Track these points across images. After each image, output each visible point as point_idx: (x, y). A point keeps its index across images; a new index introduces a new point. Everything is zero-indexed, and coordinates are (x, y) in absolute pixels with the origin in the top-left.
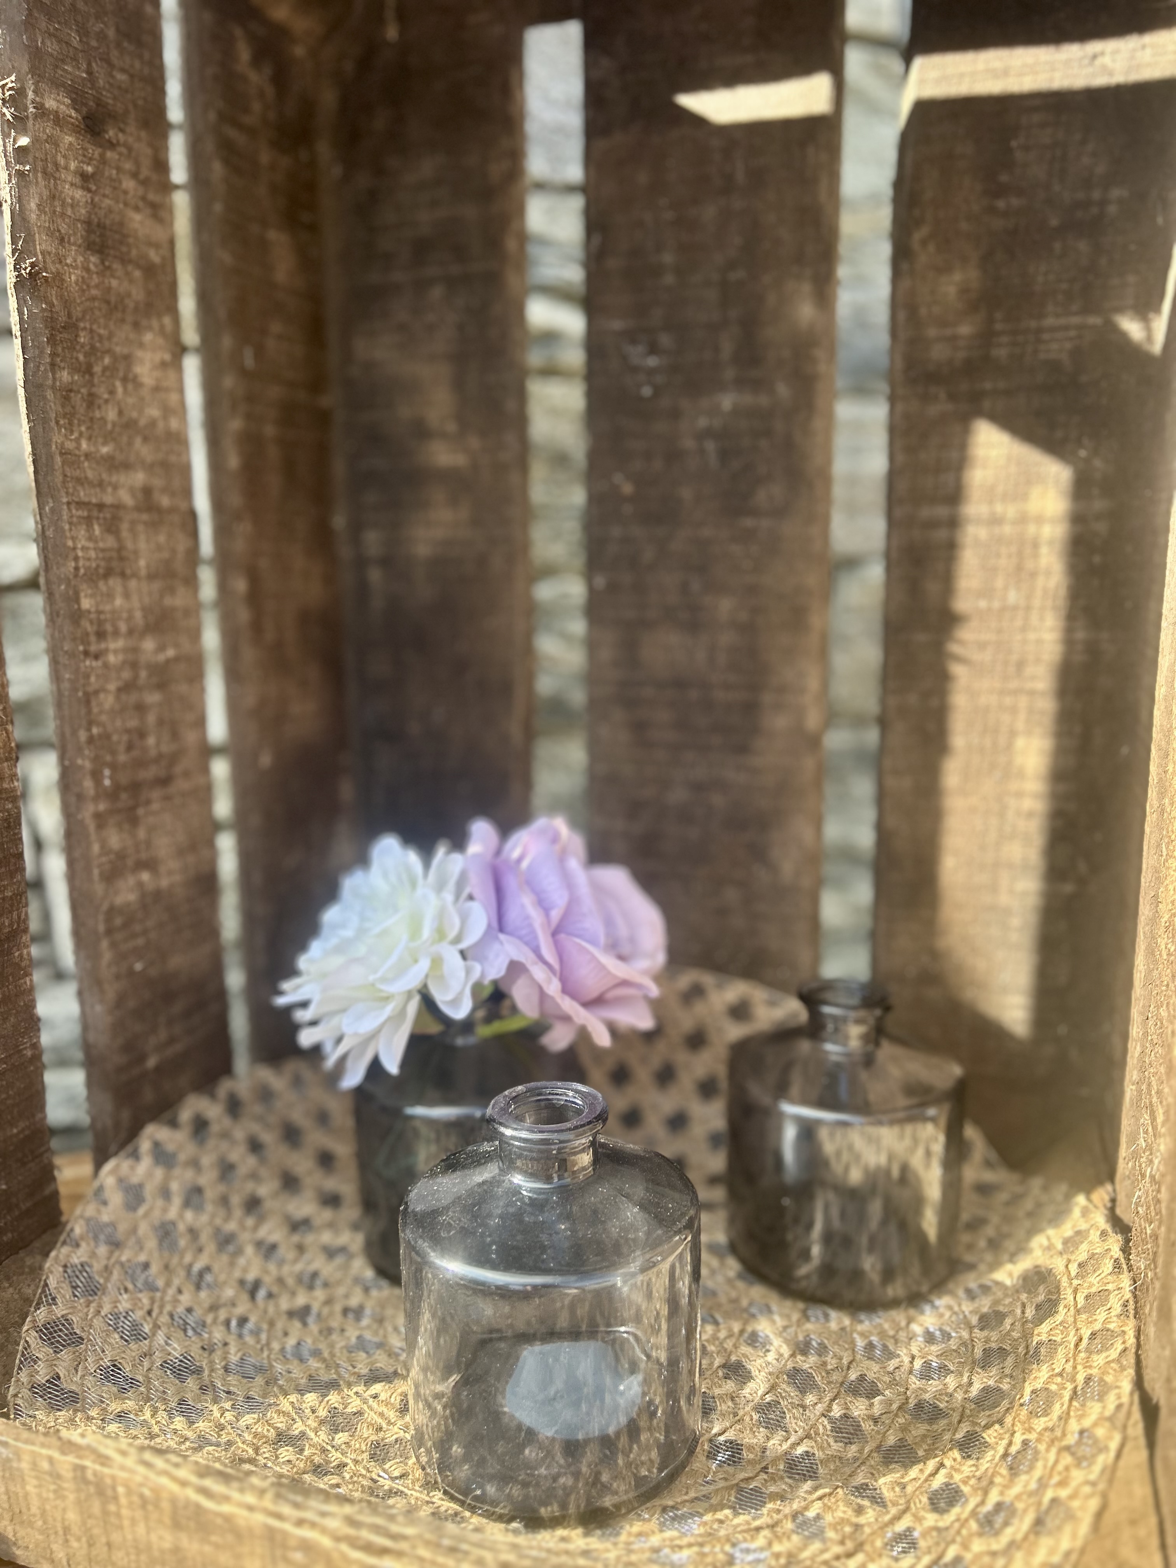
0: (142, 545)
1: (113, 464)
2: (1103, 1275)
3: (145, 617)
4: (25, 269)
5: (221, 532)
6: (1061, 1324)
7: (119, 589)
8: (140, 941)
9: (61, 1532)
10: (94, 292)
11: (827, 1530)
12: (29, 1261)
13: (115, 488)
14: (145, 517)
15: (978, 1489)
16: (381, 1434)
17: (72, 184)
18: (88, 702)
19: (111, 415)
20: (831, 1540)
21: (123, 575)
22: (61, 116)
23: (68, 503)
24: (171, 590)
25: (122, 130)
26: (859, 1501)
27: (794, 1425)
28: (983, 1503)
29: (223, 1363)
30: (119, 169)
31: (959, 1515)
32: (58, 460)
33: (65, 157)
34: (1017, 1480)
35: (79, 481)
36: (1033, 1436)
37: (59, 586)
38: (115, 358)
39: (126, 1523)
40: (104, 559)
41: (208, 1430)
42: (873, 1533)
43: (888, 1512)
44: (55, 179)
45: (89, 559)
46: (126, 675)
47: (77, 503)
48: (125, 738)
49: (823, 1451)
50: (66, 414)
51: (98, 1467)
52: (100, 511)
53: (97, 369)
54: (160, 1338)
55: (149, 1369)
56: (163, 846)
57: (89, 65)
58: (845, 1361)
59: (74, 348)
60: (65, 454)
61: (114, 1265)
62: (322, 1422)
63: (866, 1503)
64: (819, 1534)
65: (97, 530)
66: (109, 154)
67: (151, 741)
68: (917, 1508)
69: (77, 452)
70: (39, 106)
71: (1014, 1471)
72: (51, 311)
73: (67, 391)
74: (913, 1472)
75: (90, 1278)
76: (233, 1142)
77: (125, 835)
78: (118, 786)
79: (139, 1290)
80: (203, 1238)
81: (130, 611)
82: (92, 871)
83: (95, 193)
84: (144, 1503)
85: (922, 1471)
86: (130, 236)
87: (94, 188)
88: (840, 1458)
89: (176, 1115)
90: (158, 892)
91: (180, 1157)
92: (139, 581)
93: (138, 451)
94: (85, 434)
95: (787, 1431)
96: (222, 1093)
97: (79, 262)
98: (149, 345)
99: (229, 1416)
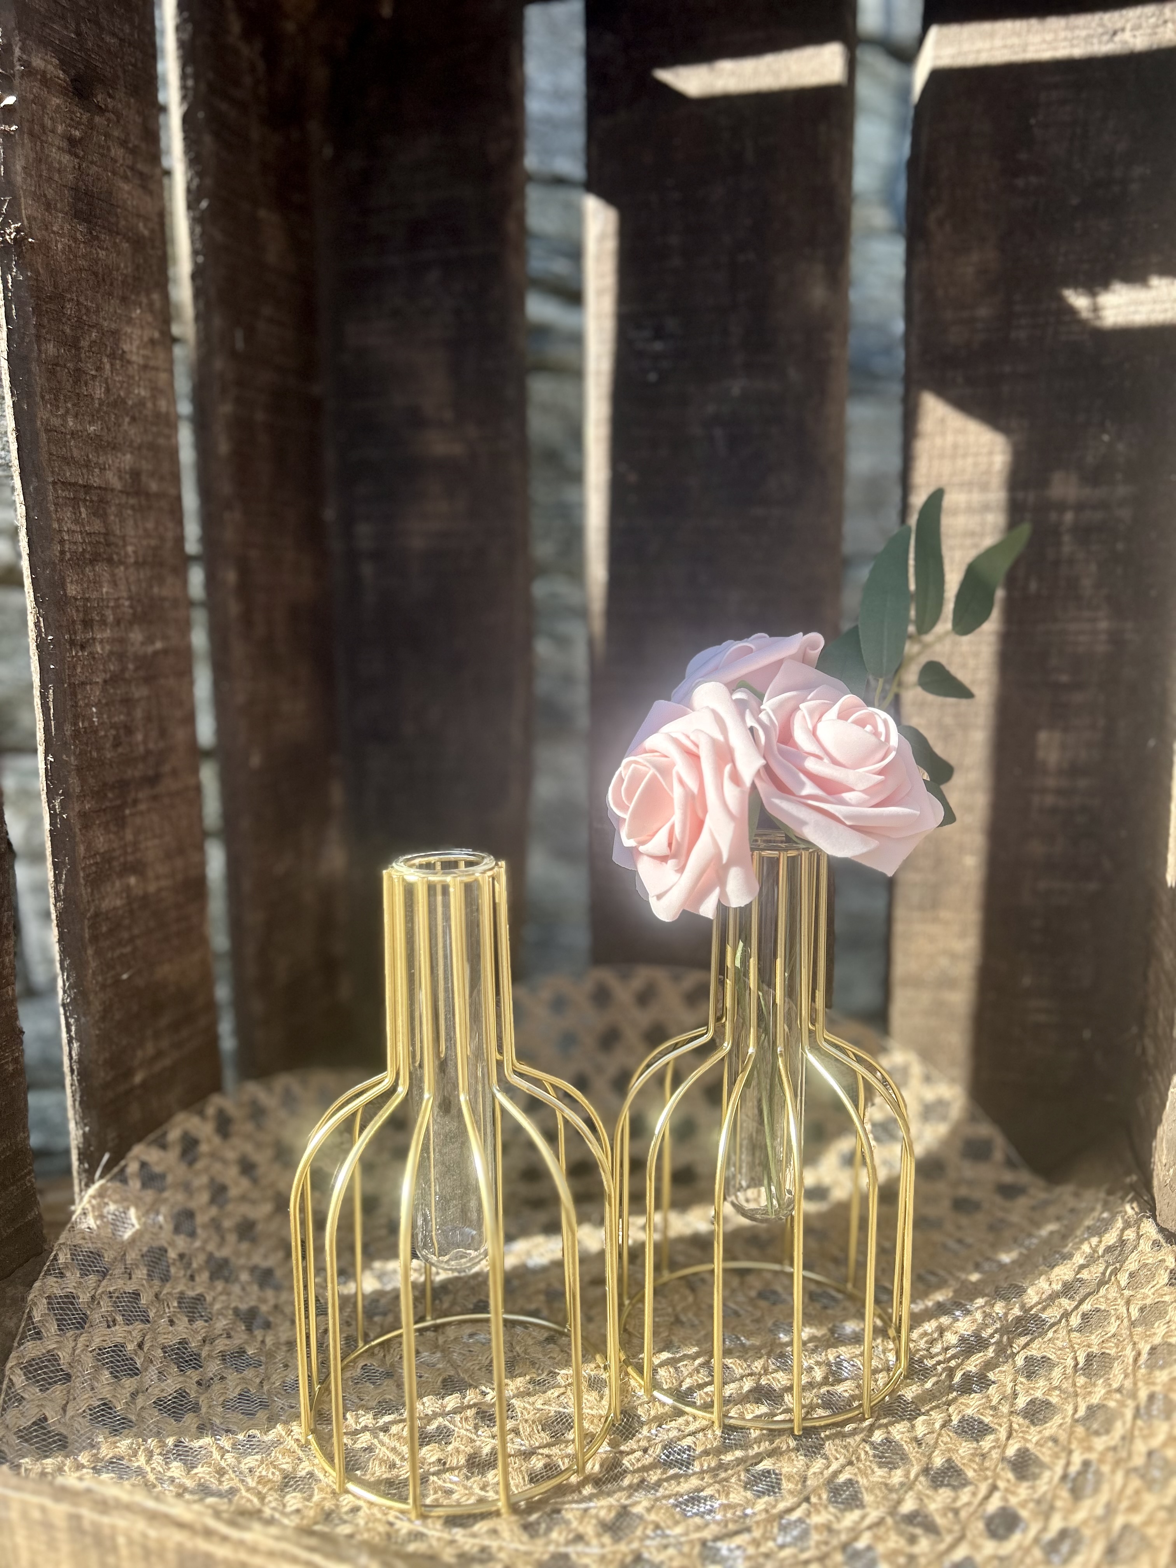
0: (130, 531)
1: (99, 444)
2: (1158, 1286)
3: (131, 607)
4: (10, 235)
6: (1114, 1336)
7: (107, 576)
8: (128, 949)
10: (81, 262)
12: (10, 1292)
13: (103, 469)
14: (132, 501)
15: (1039, 1513)
16: (395, 1472)
17: (59, 148)
18: (74, 694)
19: (99, 392)
21: (110, 561)
22: (49, 76)
23: (54, 483)
24: (160, 579)
25: (110, 96)
26: (911, 1529)
27: (834, 1452)
28: (1044, 1529)
29: (222, 1399)
30: (107, 135)
31: (1020, 1542)
32: (43, 437)
33: (52, 119)
34: (1081, 1504)
35: (67, 460)
36: (1093, 1456)
37: (44, 570)
38: (102, 333)
40: (90, 543)
41: (207, 1477)
43: (943, 1540)
44: (42, 142)
45: (75, 543)
46: (113, 666)
47: (63, 483)
48: (113, 732)
49: (867, 1477)
50: (52, 389)
51: (95, 1516)
52: (86, 493)
53: (84, 344)
54: (153, 1373)
55: (142, 1408)
56: (151, 848)
57: (78, 25)
59: (61, 320)
60: (50, 431)
61: (101, 1295)
63: (918, 1531)
65: (84, 512)
66: (97, 119)
67: (139, 737)
68: (974, 1536)
69: (63, 430)
70: (27, 64)
71: (1077, 1494)
72: (37, 280)
73: (53, 365)
74: (965, 1496)
75: (76, 1309)
76: (225, 1162)
77: (112, 836)
78: (105, 784)
79: (128, 1322)
80: (195, 1265)
81: (118, 599)
82: (78, 874)
83: (82, 159)
84: (147, 1553)
85: (974, 1494)
86: (118, 206)
87: (82, 153)
88: (886, 1485)
89: (165, 1134)
90: (145, 897)
91: (170, 1179)
92: (126, 568)
93: (126, 431)
94: (72, 412)
95: (827, 1458)
96: (211, 1111)
97: (66, 231)
98: (138, 321)
99: (230, 1458)
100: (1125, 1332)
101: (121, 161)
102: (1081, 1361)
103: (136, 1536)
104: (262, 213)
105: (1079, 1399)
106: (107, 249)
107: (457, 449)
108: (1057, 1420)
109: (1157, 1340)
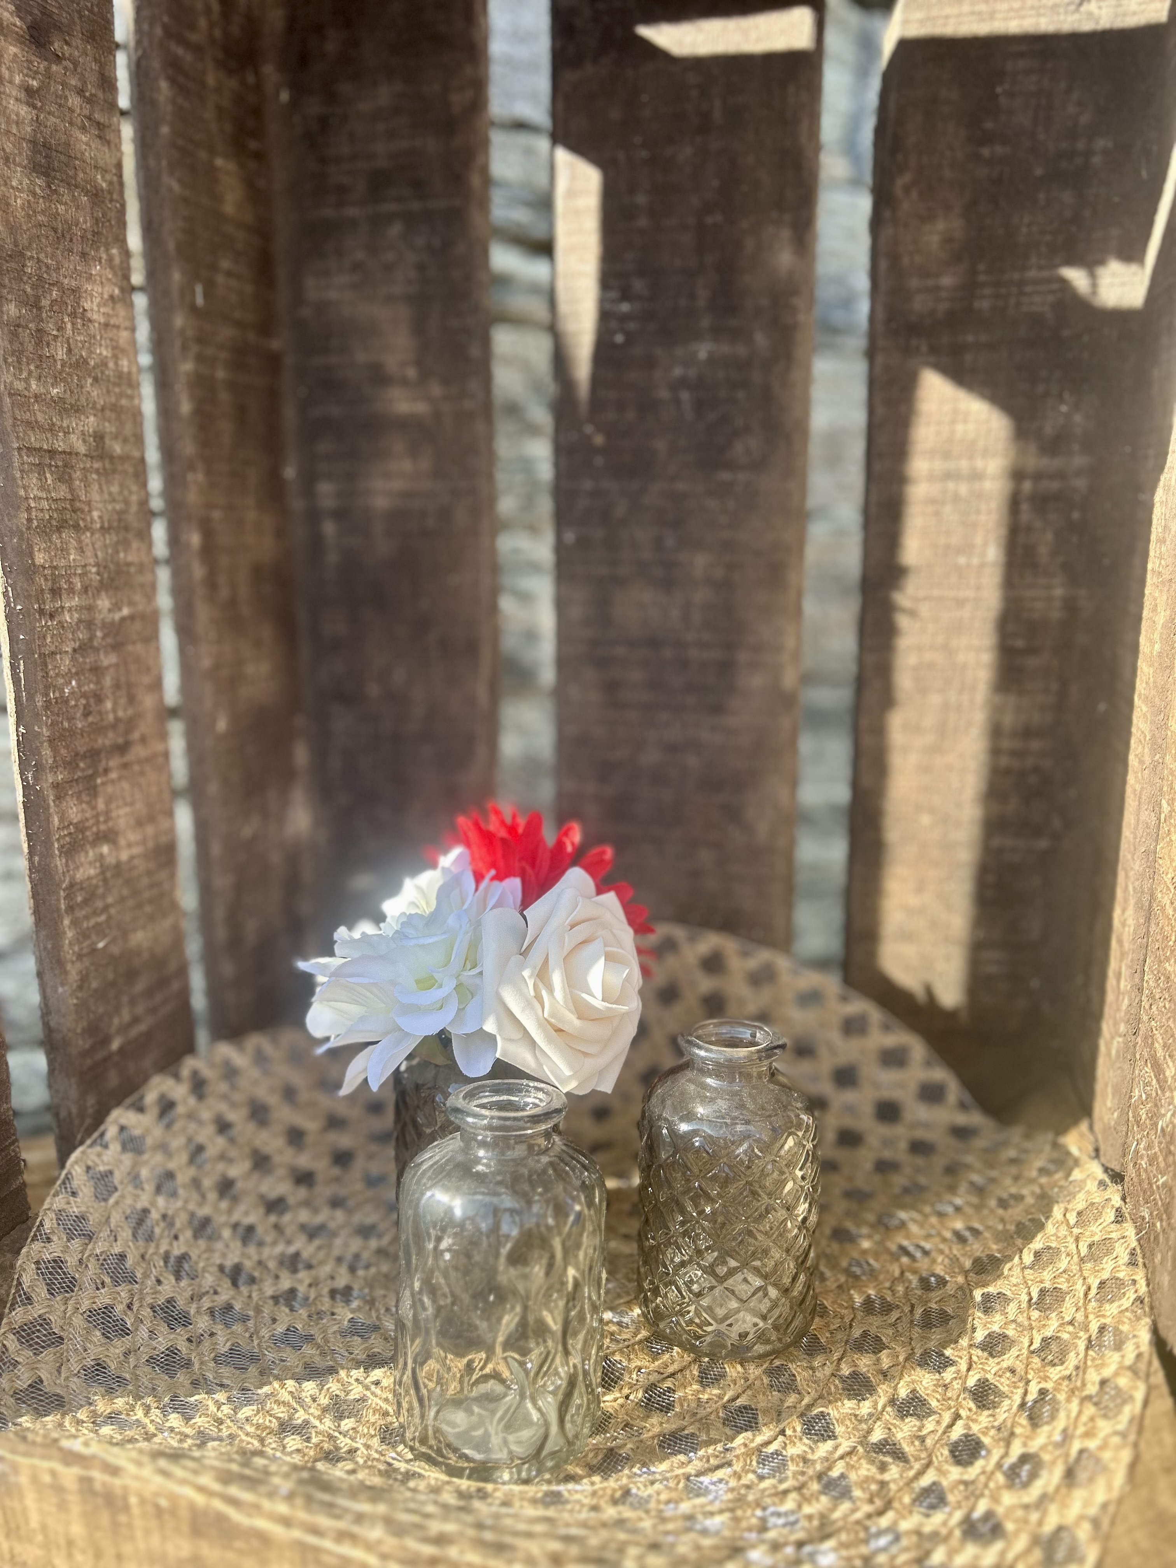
0: (95, 496)
1: (64, 407)
2: (1105, 1224)
3: (98, 573)
5: (172, 481)
6: (1064, 1271)
7: (73, 543)
8: (103, 918)
10: (41, 218)
11: (854, 1489)
13: (67, 433)
14: (96, 465)
15: (1000, 1440)
16: (388, 1419)
17: (17, 99)
18: (45, 665)
19: (61, 353)
20: (859, 1498)
21: (76, 527)
22: (5, 24)
23: (19, 449)
24: (125, 544)
25: (67, 43)
26: (881, 1457)
27: (805, 1386)
28: (1006, 1454)
29: (212, 1355)
30: (64, 84)
31: (983, 1467)
32: (7, 400)
33: (9, 69)
34: (1039, 1430)
35: (31, 425)
36: (1049, 1385)
37: (11, 540)
38: (63, 291)
39: (138, 1534)
40: (56, 510)
41: (206, 1425)
42: (900, 1490)
43: (911, 1468)
45: (42, 510)
46: (82, 635)
47: (28, 449)
48: (83, 701)
49: (837, 1410)
50: (15, 351)
51: (107, 1478)
52: (50, 459)
53: (45, 303)
54: (144, 1332)
55: (135, 1366)
56: (122, 816)
58: (847, 1320)
59: (22, 279)
60: (14, 394)
61: (88, 1257)
62: (325, 1410)
63: (889, 1459)
64: (845, 1494)
65: (49, 478)
66: (54, 68)
67: (109, 705)
68: (939, 1462)
69: (27, 393)
71: (1035, 1420)
73: (15, 326)
74: (930, 1425)
75: (64, 1273)
76: (201, 1123)
77: (84, 806)
78: (77, 754)
79: (116, 1283)
80: (178, 1225)
81: (85, 566)
82: (53, 844)
83: (40, 110)
84: (160, 1512)
85: (938, 1422)
86: (76, 158)
87: (40, 104)
88: (856, 1416)
89: (142, 1098)
90: (118, 865)
91: (149, 1141)
92: (92, 534)
93: (89, 393)
94: (34, 374)
95: (799, 1393)
96: (185, 1072)
97: (24, 185)
98: (98, 278)
99: (226, 1409)
100: (1075, 1268)
101: (78, 111)
102: (1035, 1295)
104: (219, 162)
105: (1034, 1332)
106: (66, 204)
107: (421, 408)
108: (1014, 1352)
109: (1105, 1275)
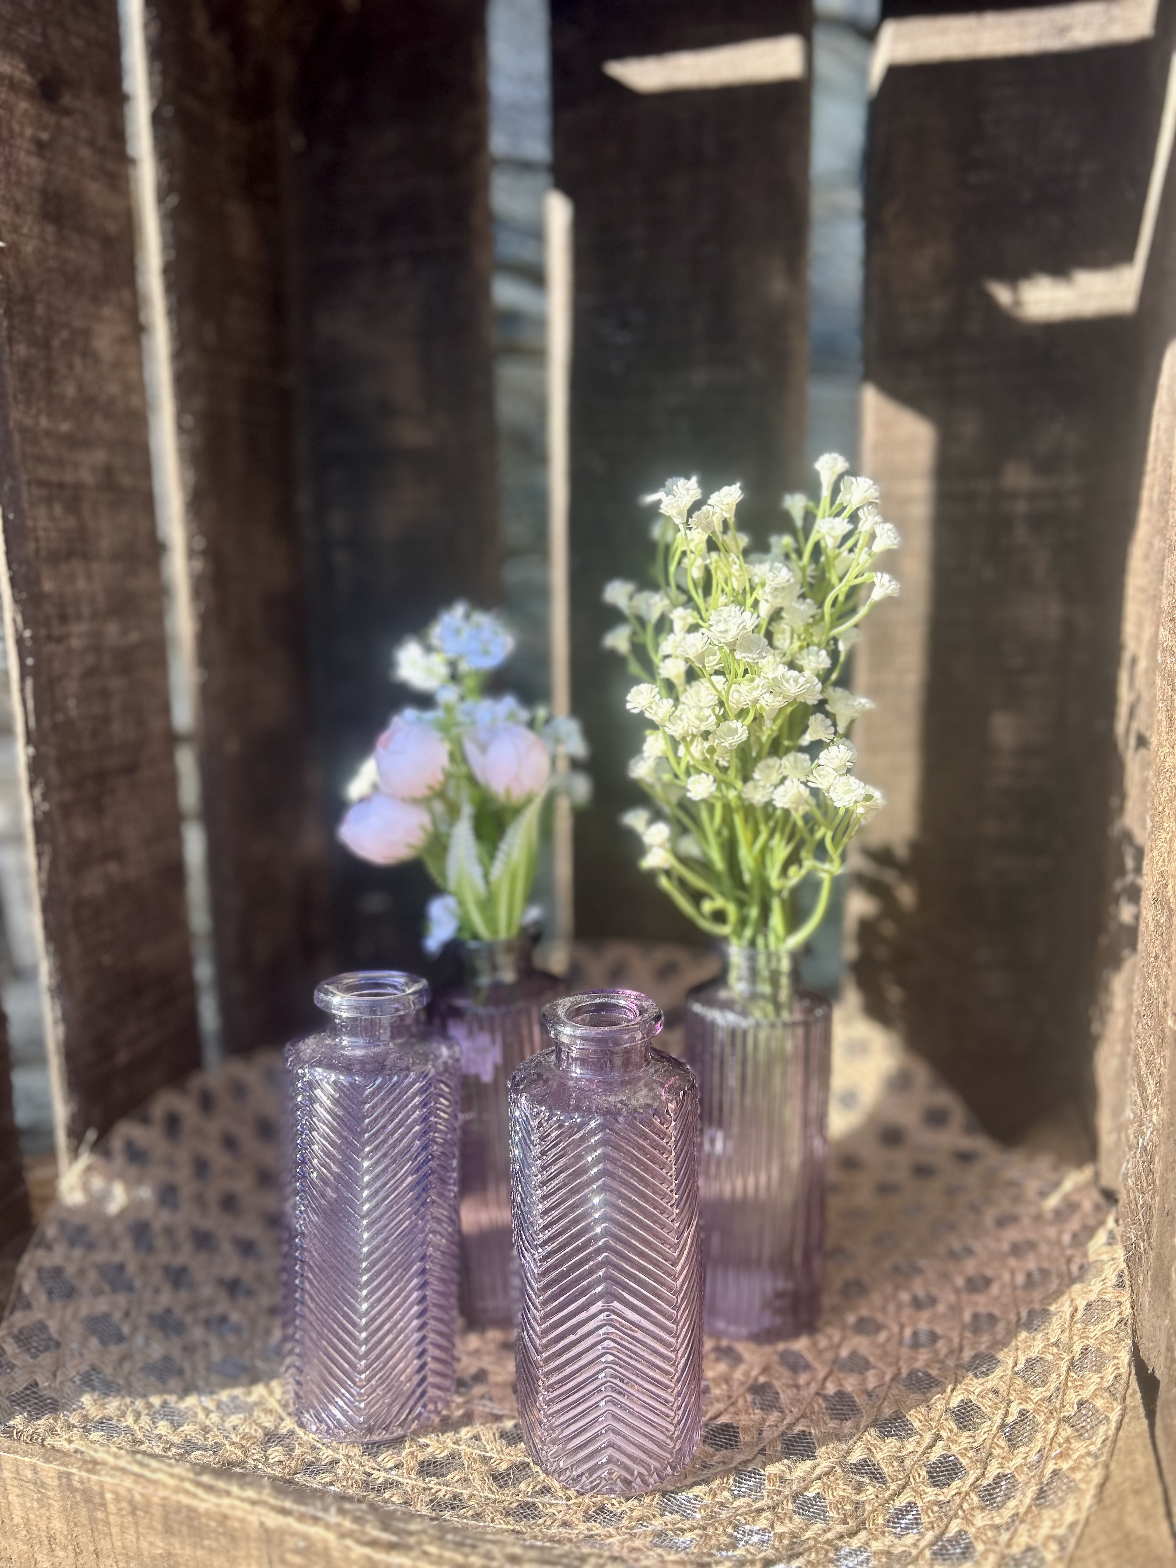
0: (104, 526)
3: (108, 599)
6: (1053, 1294)
7: (81, 571)
8: (109, 934)
9: (46, 1542)
10: (52, 263)
11: (828, 1509)
13: (76, 466)
14: (106, 496)
15: (978, 1460)
17: (27, 152)
18: (54, 687)
19: (70, 390)
20: (833, 1519)
21: (85, 557)
22: (16, 81)
23: (29, 483)
24: (134, 572)
25: (77, 97)
26: (858, 1478)
27: (789, 1405)
28: (982, 1475)
29: (206, 1363)
30: (75, 137)
31: (959, 1489)
32: (17, 437)
33: (20, 123)
34: (1016, 1451)
35: (40, 459)
36: (1029, 1407)
38: (73, 332)
39: (115, 1530)
40: (65, 540)
41: (193, 1434)
42: (875, 1510)
43: (888, 1488)
44: (10, 145)
45: (50, 540)
46: (90, 659)
47: (37, 482)
48: (90, 725)
49: (819, 1428)
50: (24, 389)
51: (84, 1474)
52: (61, 490)
53: (56, 343)
54: (139, 1340)
55: (129, 1372)
56: (130, 836)
57: (44, 29)
58: (836, 1340)
59: (31, 321)
60: (24, 430)
61: (89, 1267)
63: (866, 1480)
64: (821, 1514)
65: (58, 510)
66: (65, 121)
67: (116, 728)
68: (916, 1483)
69: (36, 429)
71: (1013, 1443)
72: (8, 282)
73: (24, 366)
74: (910, 1445)
75: (64, 1281)
76: (207, 1137)
77: (91, 825)
78: (84, 775)
79: (115, 1290)
80: (179, 1237)
81: (93, 594)
83: (50, 161)
84: (134, 1509)
85: (919, 1443)
86: (86, 207)
87: (50, 156)
88: (837, 1436)
89: (148, 1111)
90: (126, 884)
91: (153, 1154)
92: (101, 563)
93: (98, 428)
94: (44, 411)
95: (782, 1412)
96: (193, 1089)
97: (35, 233)
98: (108, 319)
99: (215, 1417)
100: (1065, 1289)
101: (89, 161)
102: (1024, 1316)
103: (122, 1492)
104: (230, 206)
105: (1019, 1352)
106: (76, 249)
107: (426, 438)
108: (998, 1372)
109: (1093, 1297)
